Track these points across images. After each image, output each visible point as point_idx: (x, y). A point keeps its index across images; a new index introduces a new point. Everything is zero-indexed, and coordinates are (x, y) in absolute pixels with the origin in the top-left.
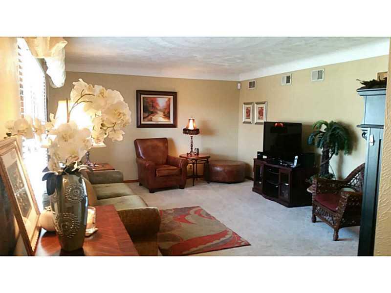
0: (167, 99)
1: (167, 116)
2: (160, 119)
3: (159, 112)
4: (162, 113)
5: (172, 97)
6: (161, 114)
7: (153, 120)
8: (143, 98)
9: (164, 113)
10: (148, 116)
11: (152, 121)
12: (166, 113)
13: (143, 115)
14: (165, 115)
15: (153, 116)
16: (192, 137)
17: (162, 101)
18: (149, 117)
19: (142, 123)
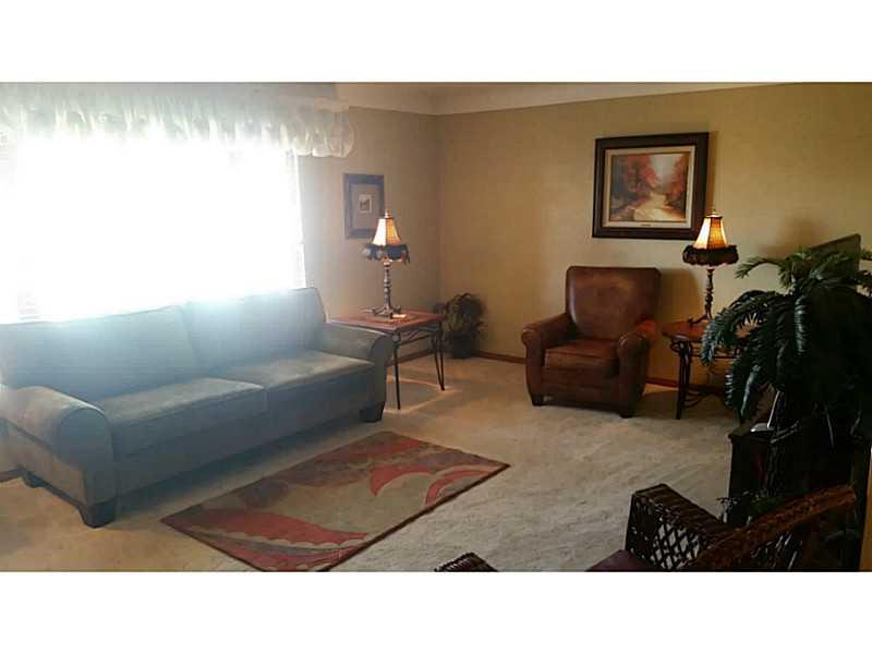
0: (678, 157)
1: (677, 206)
2: (656, 213)
3: (652, 194)
4: (664, 197)
5: (692, 149)
6: (659, 199)
7: (636, 218)
8: (613, 157)
9: (668, 196)
10: (623, 207)
11: (633, 220)
12: (674, 198)
13: (611, 204)
14: (669, 204)
15: (637, 206)
16: (711, 271)
17: (664, 164)
18: (627, 210)
19: (608, 224)
